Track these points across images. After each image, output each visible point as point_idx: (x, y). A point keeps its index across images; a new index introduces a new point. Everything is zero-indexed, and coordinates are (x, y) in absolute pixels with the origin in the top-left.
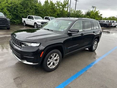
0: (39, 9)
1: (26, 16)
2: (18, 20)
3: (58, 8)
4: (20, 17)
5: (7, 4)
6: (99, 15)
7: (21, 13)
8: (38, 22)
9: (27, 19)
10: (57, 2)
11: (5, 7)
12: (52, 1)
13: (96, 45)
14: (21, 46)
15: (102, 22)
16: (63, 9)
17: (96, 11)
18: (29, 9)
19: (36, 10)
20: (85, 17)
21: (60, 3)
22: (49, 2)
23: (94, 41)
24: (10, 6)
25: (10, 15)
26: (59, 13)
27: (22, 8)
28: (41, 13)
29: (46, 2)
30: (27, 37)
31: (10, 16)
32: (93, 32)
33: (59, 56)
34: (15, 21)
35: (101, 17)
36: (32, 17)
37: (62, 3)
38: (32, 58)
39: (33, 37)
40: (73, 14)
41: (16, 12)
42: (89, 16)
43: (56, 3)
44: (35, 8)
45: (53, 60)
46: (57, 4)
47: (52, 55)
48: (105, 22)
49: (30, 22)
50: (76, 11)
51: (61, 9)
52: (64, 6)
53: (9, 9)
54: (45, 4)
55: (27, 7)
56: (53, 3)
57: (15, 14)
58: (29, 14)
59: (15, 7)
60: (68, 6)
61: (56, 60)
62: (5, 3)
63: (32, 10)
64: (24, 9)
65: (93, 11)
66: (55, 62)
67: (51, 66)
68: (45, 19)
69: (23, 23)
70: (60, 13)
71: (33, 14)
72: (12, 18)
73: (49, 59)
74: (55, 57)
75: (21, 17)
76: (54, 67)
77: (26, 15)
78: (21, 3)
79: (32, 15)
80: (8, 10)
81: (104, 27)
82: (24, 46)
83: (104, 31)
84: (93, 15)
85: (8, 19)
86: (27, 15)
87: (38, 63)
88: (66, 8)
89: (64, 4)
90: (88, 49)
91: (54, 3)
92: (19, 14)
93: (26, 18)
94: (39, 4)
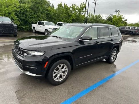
0: (52, 14)
1: (36, 22)
2: (27, 26)
3: (73, 12)
4: (29, 22)
5: (15, 8)
6: (123, 20)
7: (31, 18)
8: (49, 28)
9: (37, 25)
10: (73, 5)
11: (13, 11)
12: (66, 5)
13: (115, 56)
14: (23, 55)
15: (127, 29)
16: (80, 13)
17: (120, 15)
18: (40, 13)
19: (48, 14)
20: (105, 23)
21: (76, 7)
22: (63, 5)
23: (112, 51)
24: (18, 10)
25: (18, 20)
26: (74, 18)
27: (31, 13)
28: (53, 18)
29: (60, 6)
30: (30, 44)
31: (18, 22)
32: (111, 40)
33: (67, 67)
34: (24, 27)
35: (126, 22)
36: (43, 23)
37: (78, 7)
38: (36, 69)
39: (37, 44)
40: (92, 19)
41: (25, 17)
42: (110, 22)
43: (71, 6)
44: (46, 12)
45: (60, 72)
46: (72, 8)
47: (58, 66)
48: (131, 28)
49: (40, 28)
50: (95, 16)
51: (77, 14)
52: (80, 10)
53: (17, 13)
54: (59, 7)
55: (38, 12)
56: (67, 7)
57: (24, 20)
58: (39, 19)
59: (24, 11)
60: (85, 10)
61: (64, 72)
62: (13, 7)
63: (43, 15)
64: (34, 14)
65: (116, 15)
66: (62, 74)
67: (58, 79)
68: (58, 25)
69: (33, 30)
70: (76, 18)
71: (44, 19)
72: (20, 24)
73: (55, 71)
74: (62, 68)
75: (31, 23)
76: (61, 80)
77: (36, 20)
78: (31, 7)
79: (43, 21)
80: (16, 15)
81: (129, 35)
82: (27, 55)
83: (129, 39)
84: (116, 20)
85: (15, 25)
86: (38, 20)
87: (41, 75)
88: (83, 12)
89: (81, 8)
90: (105, 60)
91: (69, 7)
92: (28, 19)
93: (36, 23)
94: (51, 8)
